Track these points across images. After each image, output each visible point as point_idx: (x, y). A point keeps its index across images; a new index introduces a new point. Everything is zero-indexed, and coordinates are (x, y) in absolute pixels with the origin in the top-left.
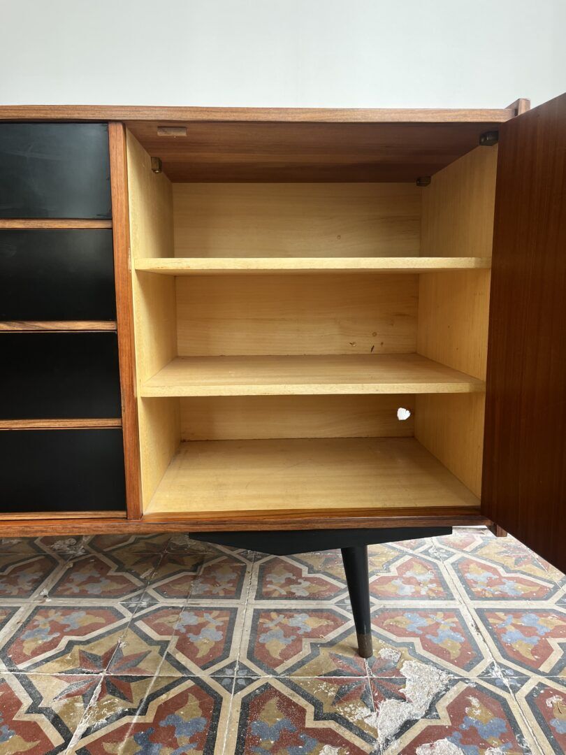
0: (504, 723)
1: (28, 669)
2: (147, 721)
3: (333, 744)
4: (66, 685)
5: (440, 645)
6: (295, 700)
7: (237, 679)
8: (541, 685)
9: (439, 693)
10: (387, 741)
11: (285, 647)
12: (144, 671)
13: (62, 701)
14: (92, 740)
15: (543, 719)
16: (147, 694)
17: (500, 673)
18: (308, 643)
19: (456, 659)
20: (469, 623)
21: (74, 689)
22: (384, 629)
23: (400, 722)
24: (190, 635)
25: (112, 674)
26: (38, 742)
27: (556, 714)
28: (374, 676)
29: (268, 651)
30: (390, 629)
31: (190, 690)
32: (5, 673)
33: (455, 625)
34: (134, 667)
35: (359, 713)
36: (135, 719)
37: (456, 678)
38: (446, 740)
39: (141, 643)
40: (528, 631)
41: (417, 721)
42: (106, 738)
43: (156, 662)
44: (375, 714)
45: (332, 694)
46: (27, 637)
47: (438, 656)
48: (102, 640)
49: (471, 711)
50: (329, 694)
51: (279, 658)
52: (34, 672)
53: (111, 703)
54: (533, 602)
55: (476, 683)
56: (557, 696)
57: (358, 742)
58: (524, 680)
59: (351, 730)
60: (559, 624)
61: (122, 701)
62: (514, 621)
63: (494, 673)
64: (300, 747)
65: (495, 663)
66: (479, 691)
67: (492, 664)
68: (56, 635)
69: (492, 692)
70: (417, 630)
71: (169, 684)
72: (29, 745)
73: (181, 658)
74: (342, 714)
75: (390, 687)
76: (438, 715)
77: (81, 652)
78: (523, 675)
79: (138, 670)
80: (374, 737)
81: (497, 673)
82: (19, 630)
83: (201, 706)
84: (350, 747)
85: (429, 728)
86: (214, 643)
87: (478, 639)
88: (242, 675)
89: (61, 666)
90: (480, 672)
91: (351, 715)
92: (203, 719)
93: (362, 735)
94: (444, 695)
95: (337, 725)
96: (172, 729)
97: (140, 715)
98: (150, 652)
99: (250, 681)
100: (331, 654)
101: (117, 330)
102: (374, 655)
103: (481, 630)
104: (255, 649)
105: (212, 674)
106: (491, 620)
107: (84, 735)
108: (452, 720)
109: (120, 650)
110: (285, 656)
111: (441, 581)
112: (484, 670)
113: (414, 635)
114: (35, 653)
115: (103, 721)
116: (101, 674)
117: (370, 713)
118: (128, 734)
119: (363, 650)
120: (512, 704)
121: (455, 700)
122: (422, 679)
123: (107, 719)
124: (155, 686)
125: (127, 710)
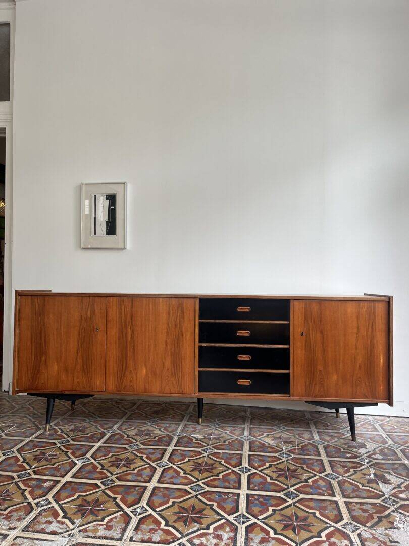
0: (393, 453)
1: (260, 438)
2: (300, 448)
3: (350, 454)
4: (273, 441)
5: (376, 440)
6: (337, 447)
7: (319, 443)
8: (405, 448)
10: (363, 454)
12: (293, 440)
14: (289, 450)
19: (380, 443)
20: (384, 437)
21: (276, 442)
23: (366, 452)
24: (301, 435)
25: (284, 440)
26: (276, 450)
28: (357, 445)
29: (325, 439)
30: (360, 437)
31: (307, 444)
32: (255, 439)
33: (380, 437)
34: (289, 439)
35: (355, 450)
36: (297, 448)
37: (381, 446)
39: (288, 436)
40: (402, 439)
41: (370, 452)
42: (292, 450)
46: (253, 433)
47: (375, 442)
48: (276, 434)
49: (385, 451)
50: (346, 447)
51: (329, 440)
52: (262, 439)
53: (288, 445)
57: (356, 454)
59: (353, 452)
62: (398, 437)
64: (341, 454)
66: (387, 448)
67: (391, 444)
68: (262, 433)
69: (390, 449)
70: (369, 437)
71: (301, 443)
73: (301, 439)
75: (363, 446)
76: (376, 451)
77: (272, 436)
78: (399, 446)
79: (291, 440)
80: (360, 453)
81: (392, 446)
82: (250, 431)
83: (312, 447)
84: (354, 455)
85: (374, 453)
86: (309, 437)
87: (387, 440)
89: (269, 438)
91: (353, 450)
92: (314, 449)
94: (377, 448)
95: (350, 451)
96: (307, 450)
98: (291, 437)
99: (323, 444)
100: (345, 440)
101: (290, 348)
102: (357, 441)
103: (388, 438)
104: (321, 438)
105: (312, 442)
106: (391, 437)
107: (286, 449)
108: (380, 452)
109: (282, 436)
110: (331, 440)
111: (375, 428)
112: (388, 445)
113: (367, 438)
116: (281, 440)
117: (358, 450)
119: (354, 439)
120: (396, 451)
121: (380, 449)
122: (371, 446)
123: (290, 447)
125: (293, 446)
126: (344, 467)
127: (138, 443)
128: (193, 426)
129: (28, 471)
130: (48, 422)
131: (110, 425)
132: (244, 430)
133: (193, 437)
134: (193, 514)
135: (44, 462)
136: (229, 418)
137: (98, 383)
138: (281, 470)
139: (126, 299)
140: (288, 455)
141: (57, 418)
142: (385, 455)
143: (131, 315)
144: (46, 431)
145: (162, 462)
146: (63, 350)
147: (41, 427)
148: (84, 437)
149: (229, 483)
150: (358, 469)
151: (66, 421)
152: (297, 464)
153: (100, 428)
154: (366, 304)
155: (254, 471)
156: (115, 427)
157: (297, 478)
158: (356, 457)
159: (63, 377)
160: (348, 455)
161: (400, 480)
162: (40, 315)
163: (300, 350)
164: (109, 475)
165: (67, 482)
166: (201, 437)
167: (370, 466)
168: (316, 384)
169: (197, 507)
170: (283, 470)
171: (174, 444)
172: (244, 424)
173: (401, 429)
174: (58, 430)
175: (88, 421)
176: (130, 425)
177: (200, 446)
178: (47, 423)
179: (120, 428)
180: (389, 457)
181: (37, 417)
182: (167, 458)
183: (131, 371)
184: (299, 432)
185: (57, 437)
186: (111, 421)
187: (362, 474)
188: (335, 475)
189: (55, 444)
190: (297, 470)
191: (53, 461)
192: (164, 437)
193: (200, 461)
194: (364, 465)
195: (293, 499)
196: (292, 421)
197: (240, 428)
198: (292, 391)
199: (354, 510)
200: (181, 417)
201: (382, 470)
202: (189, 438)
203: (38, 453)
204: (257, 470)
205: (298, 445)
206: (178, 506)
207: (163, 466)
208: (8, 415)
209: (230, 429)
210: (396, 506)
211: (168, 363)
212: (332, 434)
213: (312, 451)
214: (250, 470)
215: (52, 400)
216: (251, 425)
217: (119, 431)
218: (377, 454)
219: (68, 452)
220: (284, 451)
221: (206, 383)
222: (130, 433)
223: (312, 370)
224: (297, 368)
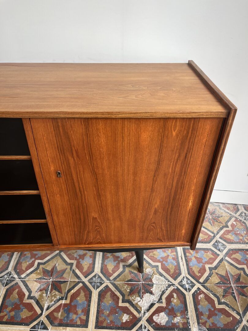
0: (183, 306)
1: (25, 277)
2: (68, 303)
3: (128, 314)
4: (39, 285)
5: (168, 267)
6: (116, 293)
7: (97, 282)
8: (199, 289)
9: (164, 291)
10: (145, 313)
11: (113, 267)
12: (65, 279)
13: (38, 293)
14: (50, 311)
15: (196, 305)
16: (67, 290)
17: (186, 282)
18: (122, 265)
19: (172, 274)
20: (179, 255)
21: (42, 287)
22: (149, 258)
23: (149, 304)
24: (81, 260)
25: (54, 280)
26: (33, 312)
27: (201, 303)
28: (143, 282)
29: (108, 269)
30: (151, 258)
31: (81, 288)
32: (17, 279)
33: (174, 256)
34: (61, 277)
35: (137, 300)
36: (63, 302)
37: (171, 284)
38: (163, 313)
39: (64, 264)
40: (199, 260)
41: (155, 304)
42: (54, 310)
43: (69, 273)
44: (142, 300)
45: (128, 290)
46: (23, 260)
47: (166, 272)
48: (50, 262)
49: (173, 300)
50: (128, 291)
51: (112, 272)
52: (27, 279)
53: (55, 294)
54: (204, 244)
55: (177, 287)
56: (203, 294)
57: (135, 313)
58: (193, 286)
59: (133, 307)
60: (211, 257)
61: (59, 293)
62: (195, 255)
63: (184, 282)
64: (117, 315)
65: (185, 277)
67: (184, 278)
68: (33, 259)
69: (181, 291)
70: (160, 259)
71: (74, 285)
72: (30, 314)
73: (77, 272)
74: (131, 300)
76: (162, 301)
77: (43, 268)
78: (193, 283)
79: (63, 278)
80: (140, 311)
82: (19, 257)
83: (85, 295)
84: (132, 315)
85: (159, 307)
86: (89, 264)
87: (181, 264)
88: (99, 280)
89: (36, 276)
90: (179, 282)
91: (134, 301)
92: (86, 301)
93: (137, 310)
94: (165, 292)
95: (129, 305)
96: (75, 306)
97: (65, 300)
98: (67, 269)
99: (101, 284)
100: (129, 271)
101: (40, 193)
102: (144, 271)
103: (183, 259)
104: (104, 268)
105: (88, 280)
106: (187, 254)
107: (47, 309)
108: (167, 304)
109: (56, 267)
110: (114, 272)
112: (180, 280)
113: (159, 261)
114: (27, 269)
115: (53, 302)
116: (51, 280)
117: (140, 300)
118: (61, 308)
120: (187, 297)
121: (169, 295)
122: (159, 283)
123: (54, 302)
124: (69, 286)
125: (60, 297)
142: (171, 312)
154: (179, 124)
163: (58, 196)
198: (54, 241)
205: (68, 292)
223: (82, 218)
224: (58, 217)
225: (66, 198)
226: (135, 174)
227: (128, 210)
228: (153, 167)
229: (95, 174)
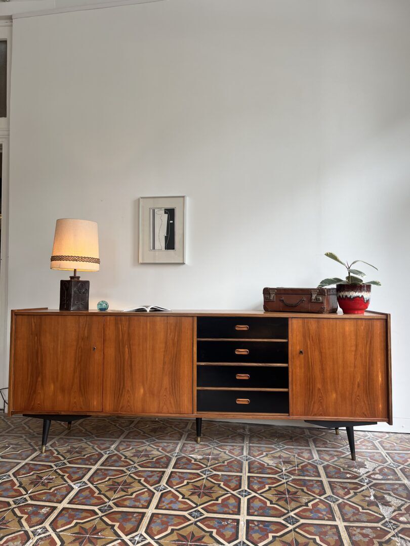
0: (393, 473)
1: (260, 458)
2: (300, 469)
4: (273, 461)
5: (375, 459)
6: (336, 467)
7: (319, 463)
8: (404, 467)
10: (363, 474)
12: (292, 460)
13: (274, 464)
14: (288, 471)
18: (336, 457)
19: (380, 462)
20: (384, 455)
21: (276, 462)
23: (366, 472)
24: (300, 454)
25: (284, 460)
26: (275, 471)
27: (407, 472)
28: (357, 464)
29: (325, 458)
30: (359, 455)
31: (307, 464)
32: (254, 459)
33: (379, 455)
34: (289, 459)
35: (355, 470)
36: (296, 468)
37: (380, 465)
39: (287, 455)
40: (401, 457)
41: (370, 471)
42: (291, 471)
43: (294, 458)
46: (253, 452)
48: (275, 454)
49: (384, 470)
50: (346, 466)
51: (329, 460)
53: (288, 465)
57: (356, 474)
58: (399, 466)
61: (290, 465)
62: (398, 455)
64: (341, 474)
66: (387, 467)
67: (391, 463)
68: (261, 452)
69: (390, 468)
70: (368, 456)
71: (301, 463)
73: (300, 458)
75: (362, 465)
76: (376, 471)
77: (271, 456)
80: (360, 473)
81: (392, 465)
82: (249, 450)
83: (312, 467)
84: (354, 475)
85: (374, 473)
86: (308, 456)
87: (387, 459)
89: (268, 458)
91: (353, 470)
92: (314, 469)
94: (377, 468)
95: (349, 471)
96: (307, 470)
98: (291, 457)
99: (323, 463)
100: (344, 460)
101: (288, 366)
102: (357, 460)
103: (388, 457)
104: (321, 457)
105: (311, 462)
106: (391, 455)
107: (286, 470)
108: (380, 472)
109: (282, 456)
110: (331, 459)
111: (374, 445)
112: (388, 464)
114: (258, 456)
115: (289, 468)
116: (281, 460)
117: (358, 470)
119: (353, 458)
120: (396, 470)
121: (380, 469)
122: (370, 465)
125: (293, 466)
126: (344, 488)
127: (135, 465)
128: (191, 445)
129: (25, 496)
130: (44, 443)
131: (107, 445)
132: (243, 449)
133: (191, 457)
134: (192, 542)
135: (41, 487)
136: (228, 436)
137: (95, 403)
138: (281, 493)
139: (123, 318)
140: (288, 476)
141: (53, 438)
142: (385, 474)
143: (129, 334)
144: (42, 452)
145: (160, 486)
146: (60, 371)
147: (37, 448)
148: (81, 459)
149: (228, 508)
150: (358, 491)
151: (62, 441)
152: (297, 487)
153: (97, 449)
154: (364, 322)
155: (254, 494)
156: (113, 447)
157: (297, 502)
158: (356, 477)
159: (60, 397)
160: (348, 476)
161: (400, 501)
162: (37, 335)
163: (299, 368)
164: (106, 500)
165: (64, 509)
166: (199, 457)
167: (370, 487)
168: (314, 403)
169: (196, 535)
170: (284, 493)
171: (173, 466)
172: (243, 443)
173: (401, 446)
174: (55, 451)
175: (85, 441)
176: (127, 445)
177: (198, 467)
178: (43, 445)
179: (117, 449)
180: (389, 477)
181: (32, 437)
182: (166, 481)
183: (128, 390)
184: (299, 451)
185: (53, 459)
186: (108, 441)
187: (362, 495)
188: (335, 498)
189: (51, 467)
190: (296, 492)
191: (50, 485)
192: (162, 458)
193: (198, 484)
194: (364, 486)
195: (293, 524)
196: (291, 438)
197: (240, 446)
198: (291, 410)
199: (354, 535)
200: (179, 436)
201: (382, 491)
202: (188, 459)
203: (34, 477)
204: (257, 493)
205: (298, 465)
206: (177, 533)
207: (161, 491)
208: (3, 435)
209: (229, 448)
210: (396, 531)
211: (166, 382)
212: (332, 452)
213: (312, 472)
214: (249, 494)
215: (48, 421)
216: (249, 443)
217: (116, 452)
218: (377, 474)
219: (64, 475)
220: (284, 472)
221: (204, 402)
222: (128, 454)
223: (311, 388)
224: (296, 386)
225: (303, 370)
226: (343, 353)
227: (340, 383)
228: (353, 348)
229: (321, 352)
